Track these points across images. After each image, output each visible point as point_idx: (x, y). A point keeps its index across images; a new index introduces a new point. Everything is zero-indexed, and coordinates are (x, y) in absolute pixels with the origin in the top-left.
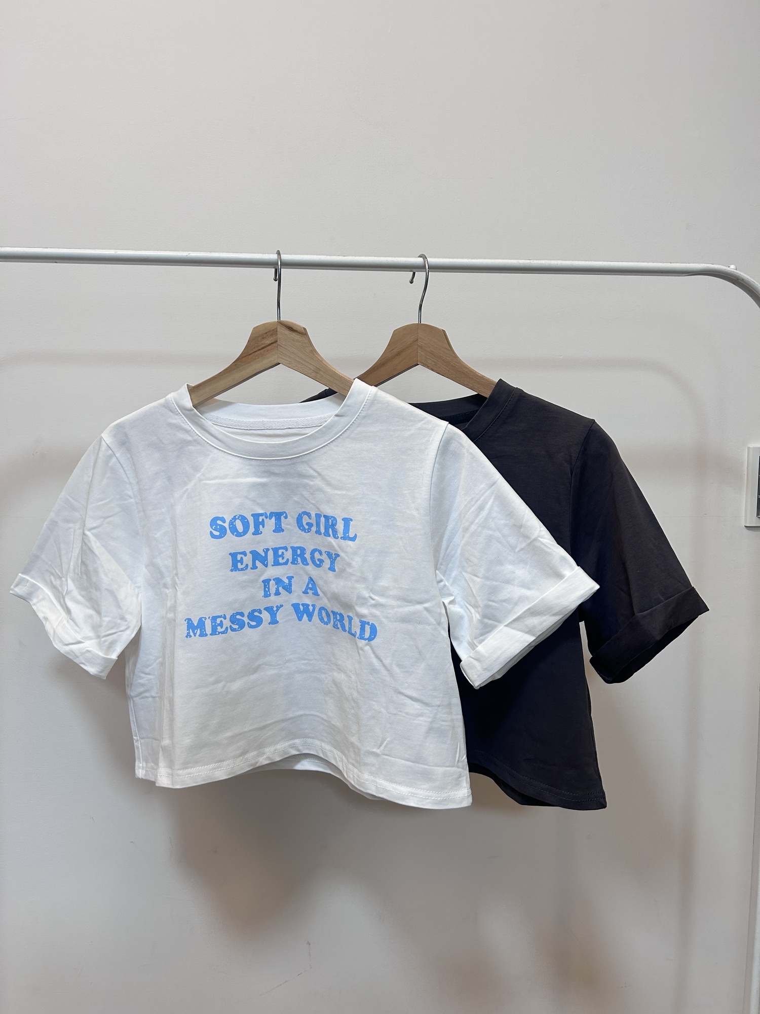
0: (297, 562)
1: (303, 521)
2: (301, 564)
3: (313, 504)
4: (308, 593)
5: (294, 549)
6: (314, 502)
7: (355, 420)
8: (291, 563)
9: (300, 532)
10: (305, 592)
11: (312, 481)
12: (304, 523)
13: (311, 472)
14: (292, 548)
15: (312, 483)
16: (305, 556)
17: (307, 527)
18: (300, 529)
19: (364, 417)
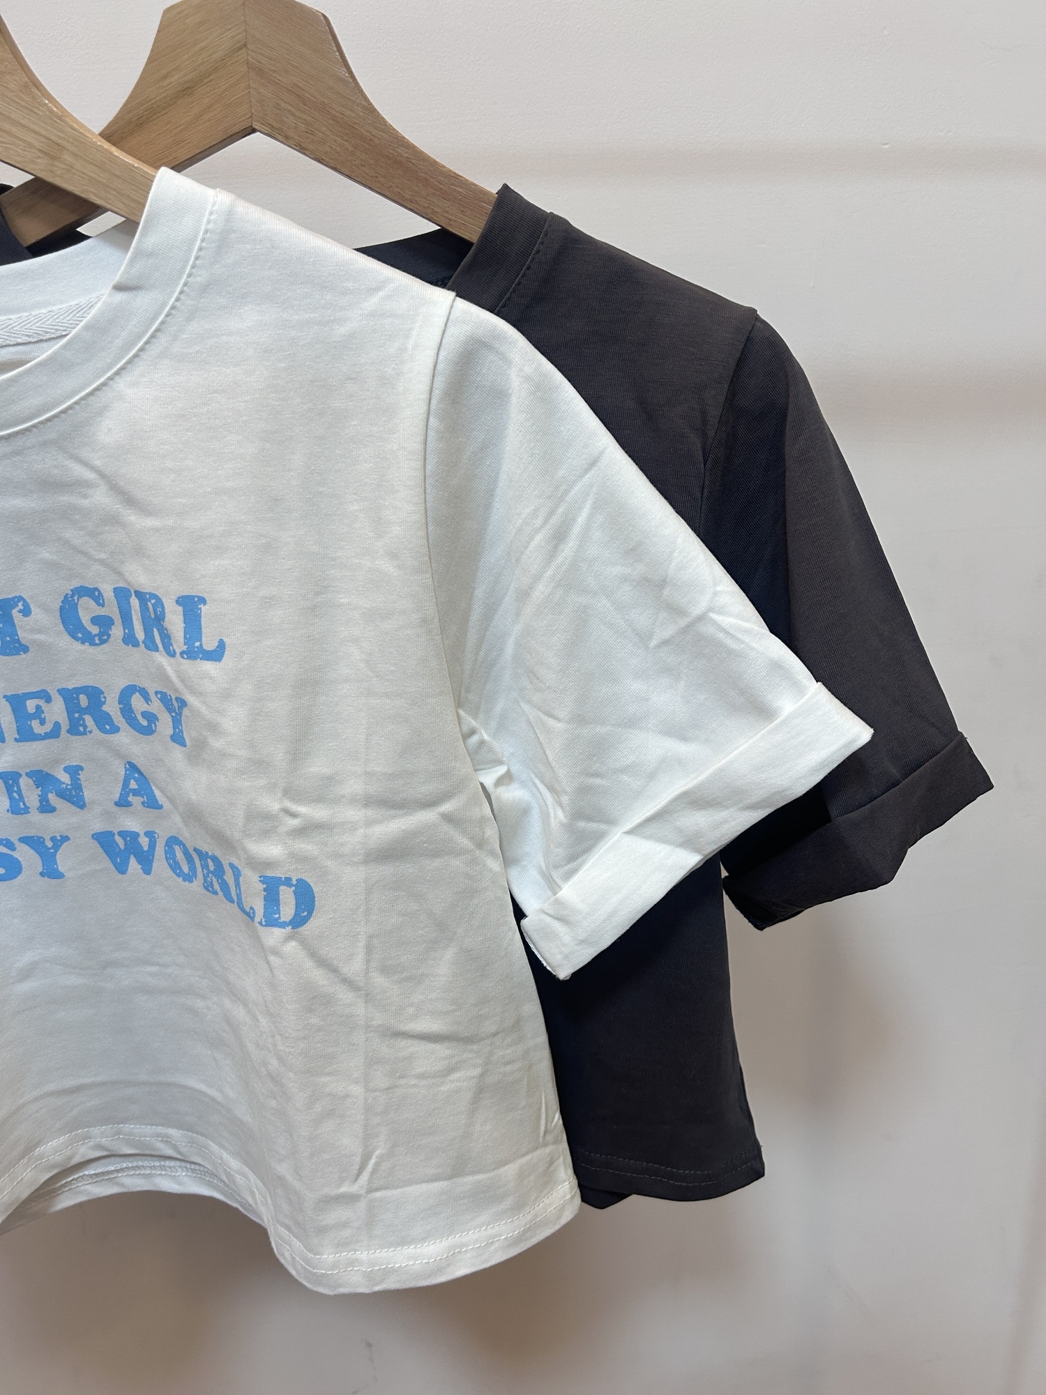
0: (85, 727)
1: (81, 614)
2: (96, 731)
3: (102, 562)
4: (129, 804)
5: (69, 696)
6: (103, 556)
7: (178, 300)
8: (68, 731)
9: (78, 646)
10: (123, 803)
11: (85, 496)
12: (85, 619)
13: (79, 471)
14: (61, 692)
15: (85, 503)
16: (105, 708)
17: (95, 630)
18: (76, 639)
19: (205, 288)
